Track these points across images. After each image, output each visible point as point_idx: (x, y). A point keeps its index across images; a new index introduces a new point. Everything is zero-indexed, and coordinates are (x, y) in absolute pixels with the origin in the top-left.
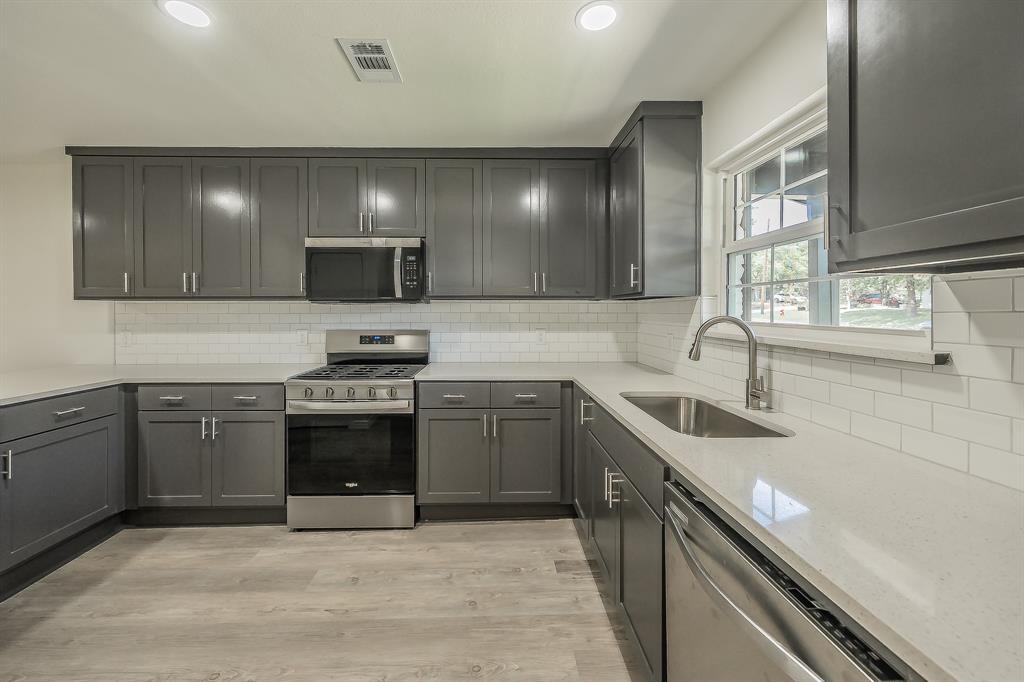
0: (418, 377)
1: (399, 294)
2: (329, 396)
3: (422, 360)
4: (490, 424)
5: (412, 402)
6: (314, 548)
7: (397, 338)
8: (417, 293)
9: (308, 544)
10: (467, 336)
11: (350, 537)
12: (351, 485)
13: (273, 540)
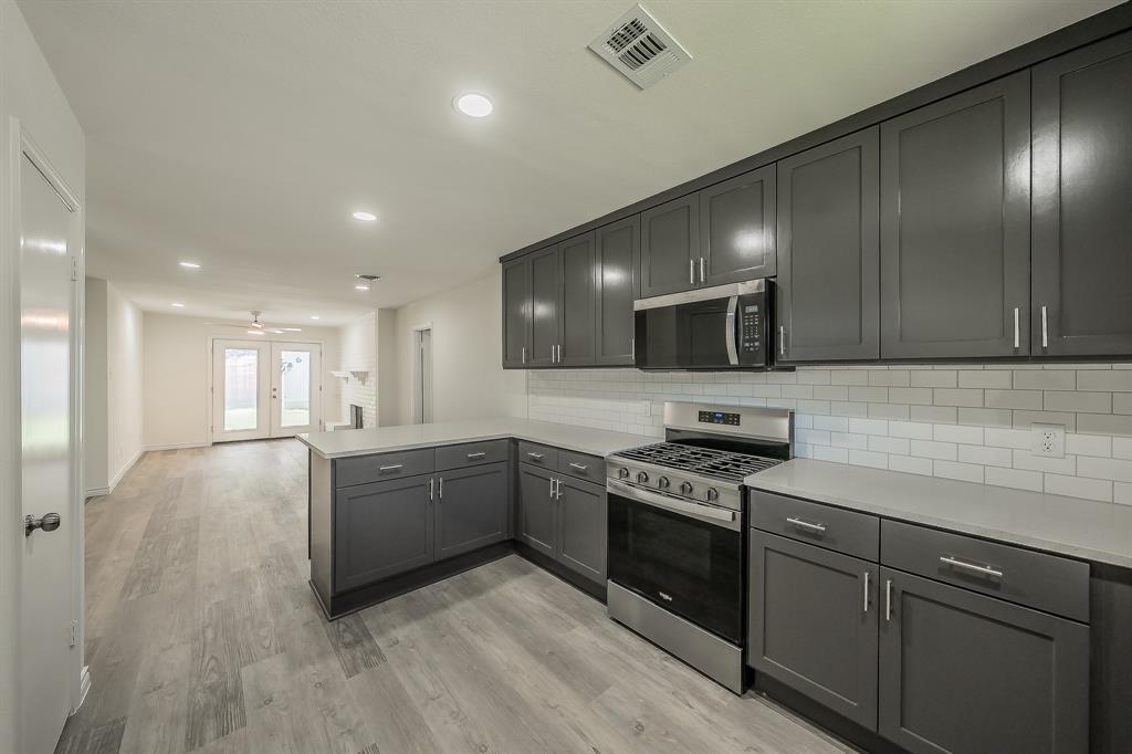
2: (664, 486)
5: (739, 515)
6: (622, 654)
9: (619, 643)
11: (662, 659)
12: (666, 597)
13: (593, 620)
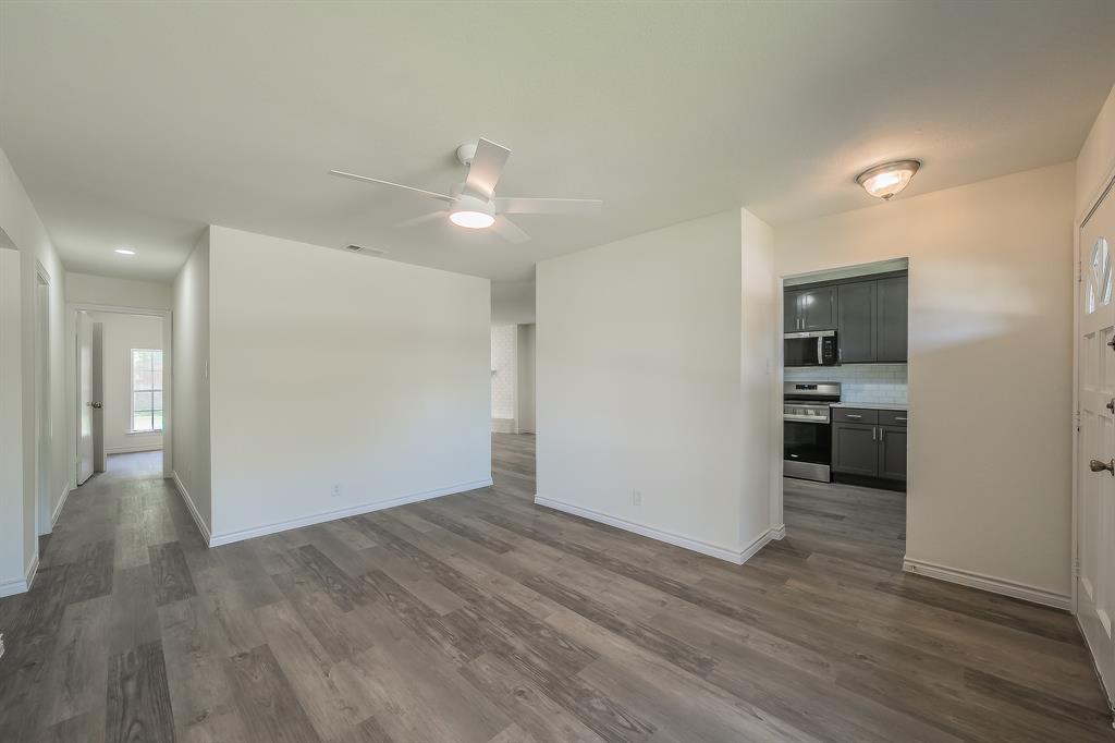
0: (831, 405)
1: (820, 362)
3: (836, 399)
4: (878, 433)
7: (819, 386)
8: (832, 360)
10: (867, 386)
